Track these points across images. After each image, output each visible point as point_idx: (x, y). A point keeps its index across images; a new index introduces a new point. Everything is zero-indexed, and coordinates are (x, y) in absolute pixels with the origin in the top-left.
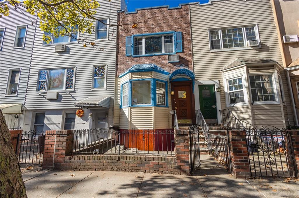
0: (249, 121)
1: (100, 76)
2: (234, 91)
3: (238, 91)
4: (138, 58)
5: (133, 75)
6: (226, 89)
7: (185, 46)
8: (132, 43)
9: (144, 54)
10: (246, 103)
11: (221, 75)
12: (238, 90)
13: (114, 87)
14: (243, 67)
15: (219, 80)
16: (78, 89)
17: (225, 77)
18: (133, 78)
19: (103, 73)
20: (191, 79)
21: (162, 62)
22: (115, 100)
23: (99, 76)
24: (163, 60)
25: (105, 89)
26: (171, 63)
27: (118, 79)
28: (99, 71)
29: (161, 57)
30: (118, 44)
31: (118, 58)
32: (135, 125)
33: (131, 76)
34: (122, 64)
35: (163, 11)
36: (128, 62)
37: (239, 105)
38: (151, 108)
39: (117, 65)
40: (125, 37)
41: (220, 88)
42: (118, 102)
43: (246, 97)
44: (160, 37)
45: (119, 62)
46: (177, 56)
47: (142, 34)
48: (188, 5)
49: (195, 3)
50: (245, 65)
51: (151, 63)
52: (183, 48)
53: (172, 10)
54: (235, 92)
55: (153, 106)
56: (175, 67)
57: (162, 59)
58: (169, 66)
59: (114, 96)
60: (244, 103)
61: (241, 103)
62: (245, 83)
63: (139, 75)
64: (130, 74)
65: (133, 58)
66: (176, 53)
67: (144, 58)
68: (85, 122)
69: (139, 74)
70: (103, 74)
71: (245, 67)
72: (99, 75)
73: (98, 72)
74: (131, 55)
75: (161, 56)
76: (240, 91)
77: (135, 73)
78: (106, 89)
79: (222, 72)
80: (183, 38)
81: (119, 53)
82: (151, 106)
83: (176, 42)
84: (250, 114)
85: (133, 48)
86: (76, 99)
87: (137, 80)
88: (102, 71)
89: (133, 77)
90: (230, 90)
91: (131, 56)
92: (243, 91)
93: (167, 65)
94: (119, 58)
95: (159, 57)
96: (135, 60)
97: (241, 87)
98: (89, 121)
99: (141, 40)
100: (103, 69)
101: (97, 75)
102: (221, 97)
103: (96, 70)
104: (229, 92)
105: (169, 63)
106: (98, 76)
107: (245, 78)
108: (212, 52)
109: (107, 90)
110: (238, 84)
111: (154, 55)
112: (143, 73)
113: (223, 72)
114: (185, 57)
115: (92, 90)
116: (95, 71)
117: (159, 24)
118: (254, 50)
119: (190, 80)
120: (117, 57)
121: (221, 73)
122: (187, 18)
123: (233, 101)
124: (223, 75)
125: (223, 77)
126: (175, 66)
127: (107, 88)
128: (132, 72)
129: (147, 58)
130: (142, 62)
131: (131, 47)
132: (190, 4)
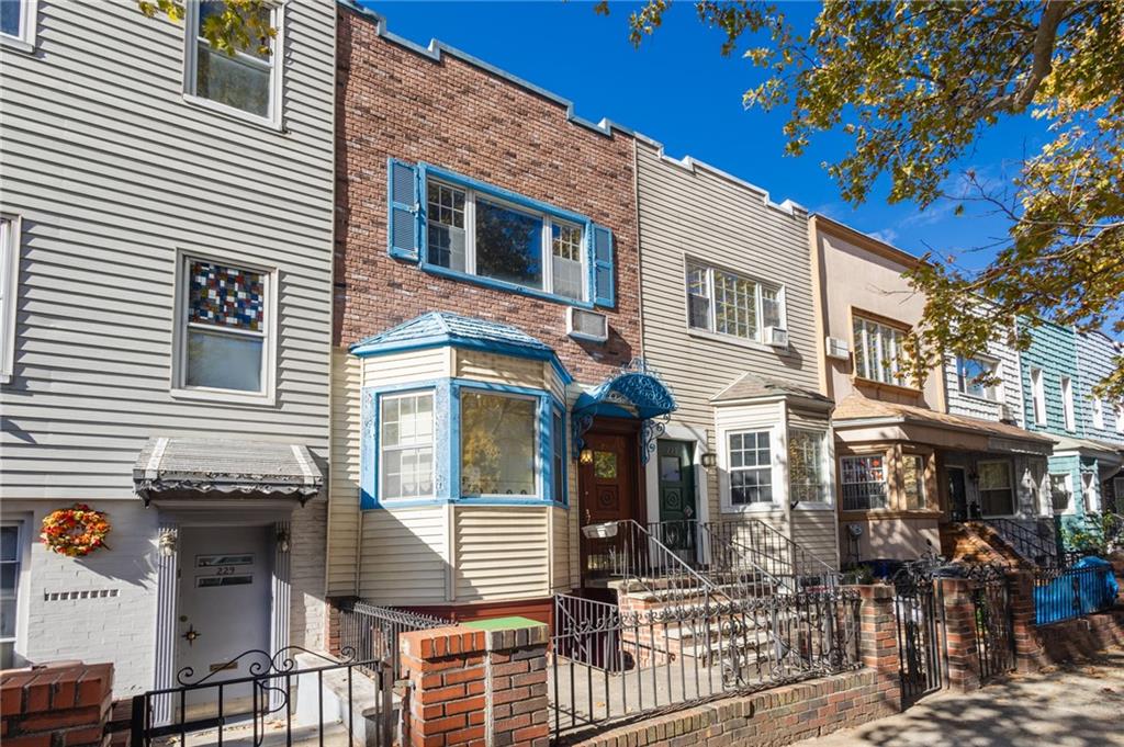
0: (784, 553)
1: (230, 320)
2: (744, 468)
3: (756, 470)
4: (449, 285)
5: (465, 361)
6: (723, 461)
7: (622, 291)
8: (419, 201)
9: (471, 269)
10: (778, 507)
11: (711, 415)
12: (755, 464)
13: (327, 401)
14: (777, 401)
15: (707, 431)
16: (54, 375)
17: (721, 421)
18: (465, 377)
19: (254, 307)
20: (636, 414)
21: (546, 327)
22: (333, 463)
23: (224, 324)
24: (548, 320)
25: (271, 401)
26: (578, 341)
27: (349, 362)
28: (222, 293)
29: (542, 307)
30: (341, 181)
31: (344, 253)
32: (474, 583)
33: (459, 366)
34: (366, 290)
35: (549, 114)
36: (399, 286)
37: (757, 508)
38: (541, 510)
39: (340, 285)
40: (378, 152)
41: (710, 454)
42: (352, 477)
43: (779, 488)
44: (538, 224)
45: (353, 276)
46: (599, 319)
47: (464, 178)
48: (632, 137)
49: (651, 142)
50: (784, 397)
51: (504, 319)
52: (617, 296)
53: (582, 131)
54: (746, 471)
55: (548, 503)
56: (591, 358)
57: (546, 317)
58: (571, 350)
59: (327, 443)
60: (770, 503)
61: (763, 504)
62: (778, 450)
63: (493, 369)
64: (454, 352)
65: (424, 274)
66: (595, 304)
67: (474, 291)
68: (117, 583)
69: (493, 360)
70: (250, 313)
71: (782, 404)
72: (227, 315)
73: (212, 294)
74: (416, 258)
75: (541, 302)
76: (759, 470)
77: (476, 353)
78: (279, 403)
79: (713, 406)
80: (615, 256)
81: (352, 230)
82: (543, 503)
83: (595, 265)
84: (788, 534)
85: (423, 226)
86: (38, 439)
87: (484, 386)
88: (242, 295)
89: (465, 369)
90: (733, 465)
91: (415, 263)
92: (770, 469)
93: (565, 345)
94: (351, 254)
95: (536, 306)
96: (436, 288)
97: (765, 457)
98: (155, 577)
99: (460, 202)
100: (254, 289)
101: (211, 314)
102: (709, 481)
103: (202, 280)
104: (730, 469)
105: (570, 340)
106: (217, 321)
107: (779, 436)
108: (692, 336)
109: (285, 408)
110: (757, 449)
111: (518, 293)
112: (507, 362)
113: (718, 406)
114: (621, 331)
115: (177, 393)
116: (194, 286)
117: (533, 163)
118: (776, 357)
119: (634, 418)
120: (340, 244)
121: (711, 409)
122: (627, 188)
123: (740, 498)
124: (716, 416)
125: (716, 422)
126: (590, 354)
127: (284, 397)
128: (463, 346)
129: (487, 293)
130: (464, 305)
131: (416, 221)
132: (638, 140)
